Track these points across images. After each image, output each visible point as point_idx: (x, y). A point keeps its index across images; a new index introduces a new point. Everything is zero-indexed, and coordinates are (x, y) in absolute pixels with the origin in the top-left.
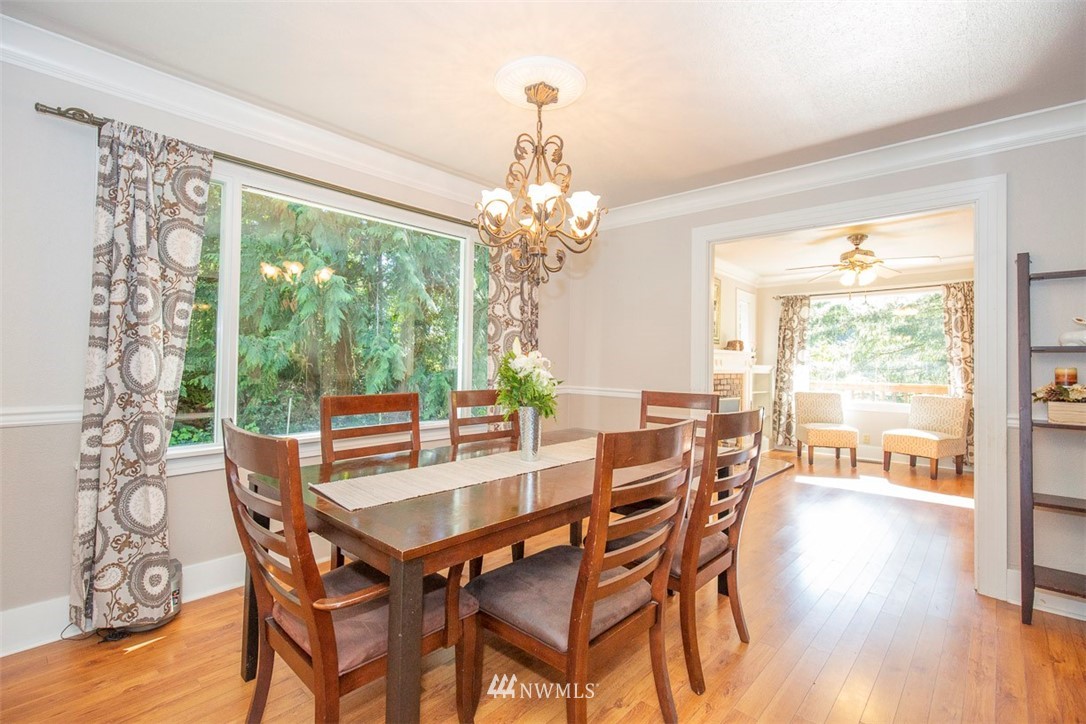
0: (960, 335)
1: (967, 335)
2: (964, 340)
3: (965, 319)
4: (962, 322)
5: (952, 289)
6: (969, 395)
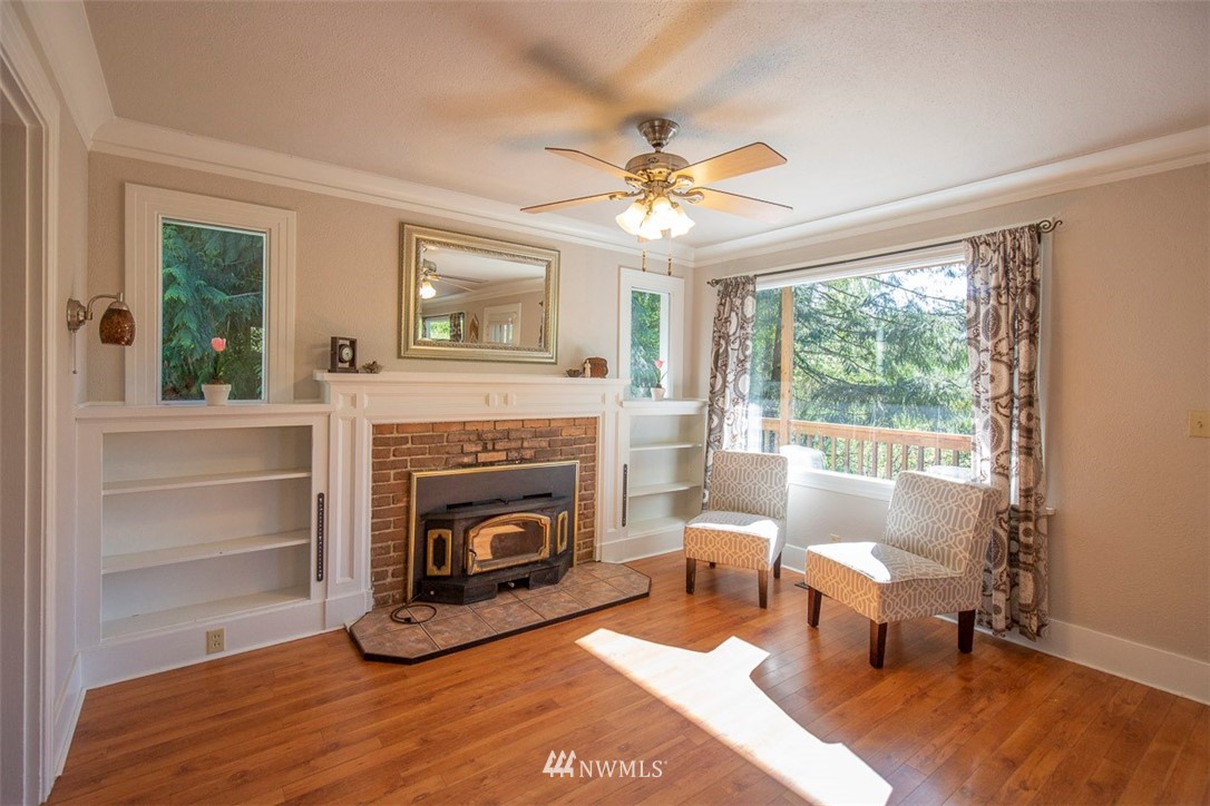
0: (990, 344)
1: (1003, 347)
2: (996, 357)
3: (1003, 312)
4: (997, 318)
5: (983, 248)
6: (1003, 479)
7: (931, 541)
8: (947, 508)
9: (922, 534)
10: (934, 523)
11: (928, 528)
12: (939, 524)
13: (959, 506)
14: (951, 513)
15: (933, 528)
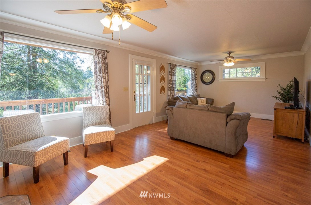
1: (104, 75)
2: (103, 77)
4: (102, 69)
7: (101, 121)
8: (102, 112)
9: (98, 120)
10: (100, 116)
11: (99, 118)
12: (102, 116)
13: (105, 111)
14: (104, 113)
15: (100, 117)
